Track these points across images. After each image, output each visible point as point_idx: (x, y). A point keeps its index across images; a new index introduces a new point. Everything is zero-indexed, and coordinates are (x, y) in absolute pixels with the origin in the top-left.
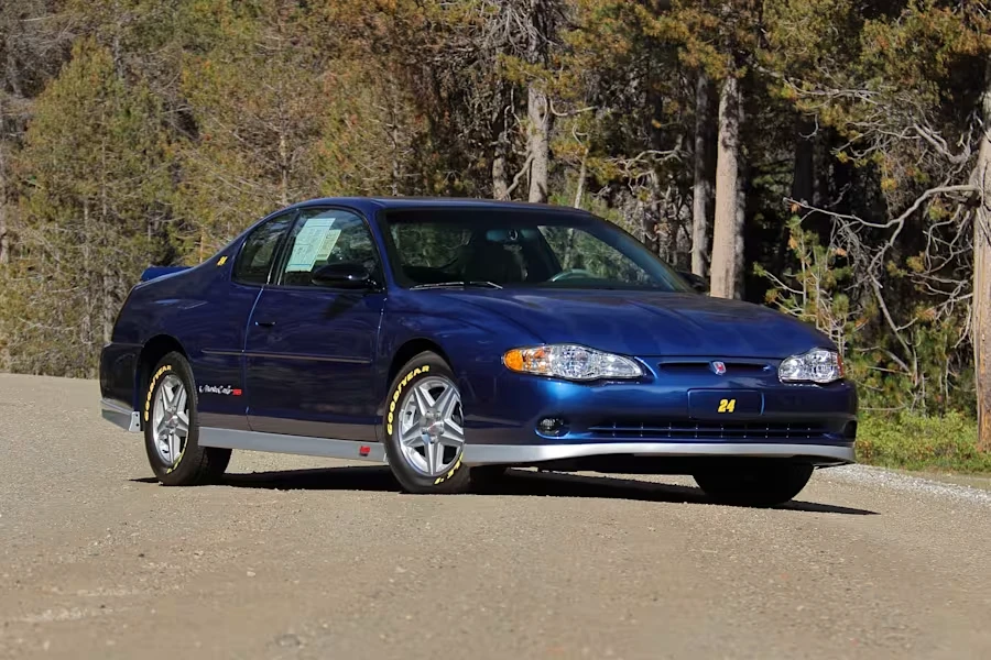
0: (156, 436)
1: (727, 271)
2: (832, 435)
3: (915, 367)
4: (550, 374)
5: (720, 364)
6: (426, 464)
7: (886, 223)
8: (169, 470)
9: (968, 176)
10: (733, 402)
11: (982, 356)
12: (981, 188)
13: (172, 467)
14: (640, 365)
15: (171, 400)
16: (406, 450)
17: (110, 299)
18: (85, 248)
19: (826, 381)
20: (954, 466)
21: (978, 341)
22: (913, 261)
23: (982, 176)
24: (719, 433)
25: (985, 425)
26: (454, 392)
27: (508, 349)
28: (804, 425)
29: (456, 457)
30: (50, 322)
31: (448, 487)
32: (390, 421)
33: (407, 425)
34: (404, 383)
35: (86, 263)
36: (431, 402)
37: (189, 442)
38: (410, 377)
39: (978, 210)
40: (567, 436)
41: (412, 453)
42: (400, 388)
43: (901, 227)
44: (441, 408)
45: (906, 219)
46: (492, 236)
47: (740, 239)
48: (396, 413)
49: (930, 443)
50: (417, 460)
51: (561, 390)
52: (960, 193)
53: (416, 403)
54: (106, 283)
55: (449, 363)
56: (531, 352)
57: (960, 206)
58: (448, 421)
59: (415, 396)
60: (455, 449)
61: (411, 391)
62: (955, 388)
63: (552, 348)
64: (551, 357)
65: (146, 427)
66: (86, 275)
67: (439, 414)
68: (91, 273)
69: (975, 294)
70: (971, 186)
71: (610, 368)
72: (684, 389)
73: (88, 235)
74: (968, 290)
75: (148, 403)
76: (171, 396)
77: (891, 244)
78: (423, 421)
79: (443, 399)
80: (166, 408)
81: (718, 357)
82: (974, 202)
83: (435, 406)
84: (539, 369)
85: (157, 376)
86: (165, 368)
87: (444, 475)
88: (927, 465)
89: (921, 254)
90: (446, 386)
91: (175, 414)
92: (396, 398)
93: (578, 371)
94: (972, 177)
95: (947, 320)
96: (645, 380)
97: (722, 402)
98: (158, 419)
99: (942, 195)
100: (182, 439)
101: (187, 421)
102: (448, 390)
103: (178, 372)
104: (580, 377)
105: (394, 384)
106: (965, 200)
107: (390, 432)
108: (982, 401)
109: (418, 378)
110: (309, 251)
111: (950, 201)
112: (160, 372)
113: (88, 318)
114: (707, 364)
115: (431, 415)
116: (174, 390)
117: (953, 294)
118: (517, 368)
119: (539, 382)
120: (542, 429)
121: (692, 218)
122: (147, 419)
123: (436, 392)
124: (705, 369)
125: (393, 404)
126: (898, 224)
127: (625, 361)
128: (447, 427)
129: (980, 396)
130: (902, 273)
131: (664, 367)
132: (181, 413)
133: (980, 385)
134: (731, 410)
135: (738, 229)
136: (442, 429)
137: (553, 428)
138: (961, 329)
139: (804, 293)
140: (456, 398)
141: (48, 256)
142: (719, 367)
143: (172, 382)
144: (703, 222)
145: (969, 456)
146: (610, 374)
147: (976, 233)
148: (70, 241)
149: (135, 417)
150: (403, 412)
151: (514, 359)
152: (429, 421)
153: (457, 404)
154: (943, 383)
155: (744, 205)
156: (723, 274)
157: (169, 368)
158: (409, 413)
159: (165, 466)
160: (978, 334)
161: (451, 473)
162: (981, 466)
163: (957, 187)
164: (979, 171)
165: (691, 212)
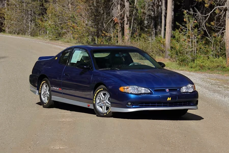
0: (42, 97)
1: (170, 21)
2: (193, 104)
3: (212, 46)
4: (130, 92)
5: (168, 89)
6: (102, 110)
7: (206, 15)
8: (45, 105)
9: (224, 4)
10: (170, 98)
11: (227, 45)
12: (227, 6)
13: (46, 104)
14: (150, 90)
15: (45, 89)
16: (98, 107)
17: (30, 16)
18: (24, 4)
19: (191, 91)
20: (221, 70)
21: (227, 41)
22: (212, 23)
23: (228, 3)
24: (168, 105)
25: (228, 60)
26: (108, 95)
27: (121, 86)
28: (186, 102)
29: (109, 109)
30: (16, 21)
31: (107, 116)
32: (94, 100)
33: (98, 101)
34: (97, 92)
35: (24, 8)
36: (103, 97)
37: (49, 99)
38: (98, 91)
39: (227, 12)
40: (133, 107)
41: (99, 108)
42: (96, 93)
43: (209, 16)
44: (106, 98)
45: (210, 14)
46: (117, 55)
47: (173, 12)
48: (96, 99)
49: (216, 64)
50: (100, 109)
51: (132, 96)
52: (223, 8)
53: (100, 96)
54: (29, 13)
55: (107, 88)
56: (125, 87)
57: (223, 11)
58: (107, 101)
59: (100, 95)
60: (109, 107)
61: (99, 94)
62: (221, 50)
63: (130, 86)
64: (130, 88)
65: (40, 94)
66: (25, 11)
67: (105, 99)
68: (25, 10)
69: (226, 30)
70: (225, 6)
71: (143, 91)
72: (160, 95)
73: (25, 1)
74: (224, 29)
75: (40, 89)
76: (45, 88)
77: (207, 20)
78: (101, 101)
79: (106, 96)
80: (44, 90)
81: (167, 88)
82: (226, 10)
83: (104, 97)
84: (127, 91)
85: (42, 83)
86: (44, 82)
87: (106, 113)
88: (215, 70)
89: (214, 21)
90: (107, 93)
91: (46, 92)
92: (95, 95)
93: (136, 92)
94: (225, 4)
95: (220, 36)
96: (151, 93)
97: (168, 98)
98: (42, 93)
99: (219, 8)
100: (48, 98)
101: (49, 94)
102: (107, 94)
103: (47, 82)
104: (136, 93)
105: (95, 92)
106: (224, 9)
107: (94, 103)
108: (227, 55)
109: (100, 91)
110: (76, 58)
111: (220, 9)
112: (43, 82)
113: (25, 20)
114: (165, 89)
115: (103, 99)
116: (46, 86)
117: (221, 30)
118: (122, 91)
119: (127, 94)
120: (128, 105)
121: (162, 5)
122: (40, 92)
123: (104, 94)
124: (164, 91)
125: (95, 97)
126: (209, 15)
127: (147, 89)
128: (107, 102)
129: (227, 54)
130: (210, 26)
131: (155, 91)
132: (47, 92)
133: (227, 51)
134: (170, 100)
135: (172, 10)
136: (106, 103)
137: (130, 105)
138: (223, 38)
139: (187, 29)
140: (109, 96)
141: (16, 6)
142: (167, 90)
143: (45, 85)
144: (165, 8)
145: (224, 68)
146: (143, 92)
147: (226, 17)
148: (21, 3)
149: (37, 92)
150: (97, 98)
151: (121, 89)
152: (103, 101)
153: (109, 97)
154: (219, 49)
155: (174, 4)
156: (169, 22)
157: (45, 82)
158: (98, 99)
159: (44, 103)
160: (227, 40)
161: (108, 113)
162: (227, 70)
163: (222, 6)
164: (227, 3)
165: (162, 3)
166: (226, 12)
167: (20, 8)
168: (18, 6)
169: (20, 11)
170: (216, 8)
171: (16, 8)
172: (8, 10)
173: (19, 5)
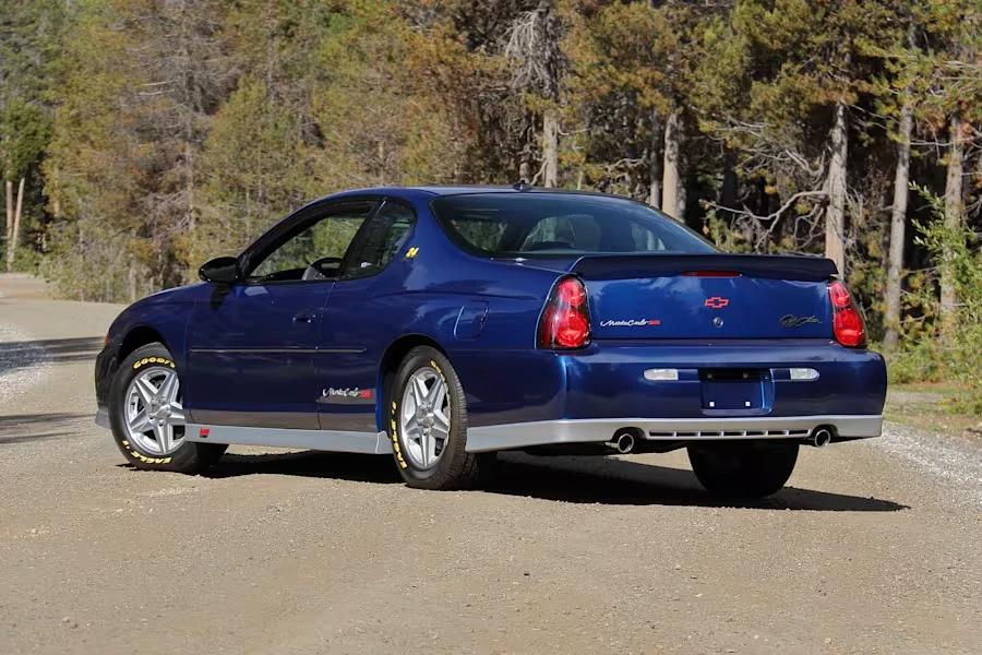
166: (825, 211)
167: (236, 232)
168: (228, 226)
169: (236, 239)
170: (798, 198)
171: (223, 232)
172: (199, 238)
173: (233, 222)
